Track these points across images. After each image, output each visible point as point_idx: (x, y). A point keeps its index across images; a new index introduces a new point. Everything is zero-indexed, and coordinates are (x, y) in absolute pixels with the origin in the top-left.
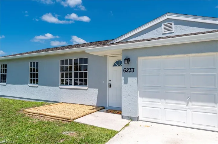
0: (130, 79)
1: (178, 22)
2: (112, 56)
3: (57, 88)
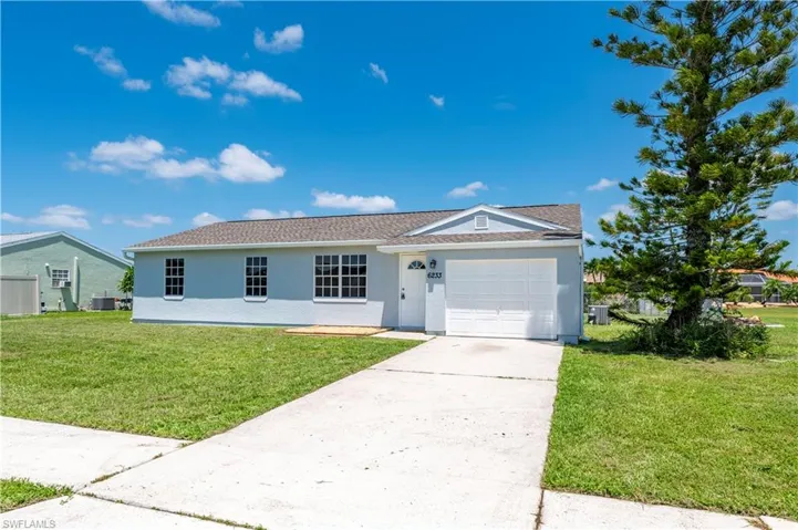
0: (436, 287)
1: (493, 217)
2: (406, 254)
3: (310, 302)
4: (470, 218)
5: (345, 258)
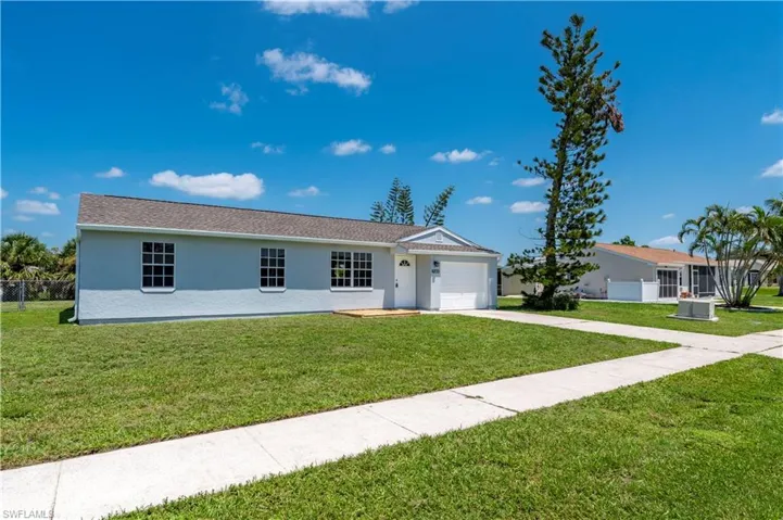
3: (327, 291)
4: (433, 234)
5: (356, 255)
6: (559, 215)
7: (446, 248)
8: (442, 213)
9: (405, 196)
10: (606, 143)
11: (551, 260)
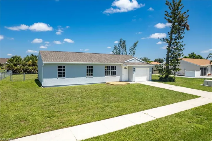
3: (104, 77)
4: (133, 59)
5: (112, 67)
6: (170, 54)
7: (137, 64)
8: (135, 49)
9: (124, 43)
10: (184, 33)
11: (168, 67)
